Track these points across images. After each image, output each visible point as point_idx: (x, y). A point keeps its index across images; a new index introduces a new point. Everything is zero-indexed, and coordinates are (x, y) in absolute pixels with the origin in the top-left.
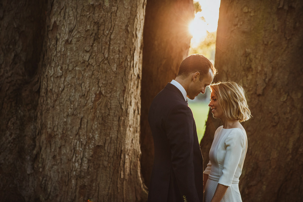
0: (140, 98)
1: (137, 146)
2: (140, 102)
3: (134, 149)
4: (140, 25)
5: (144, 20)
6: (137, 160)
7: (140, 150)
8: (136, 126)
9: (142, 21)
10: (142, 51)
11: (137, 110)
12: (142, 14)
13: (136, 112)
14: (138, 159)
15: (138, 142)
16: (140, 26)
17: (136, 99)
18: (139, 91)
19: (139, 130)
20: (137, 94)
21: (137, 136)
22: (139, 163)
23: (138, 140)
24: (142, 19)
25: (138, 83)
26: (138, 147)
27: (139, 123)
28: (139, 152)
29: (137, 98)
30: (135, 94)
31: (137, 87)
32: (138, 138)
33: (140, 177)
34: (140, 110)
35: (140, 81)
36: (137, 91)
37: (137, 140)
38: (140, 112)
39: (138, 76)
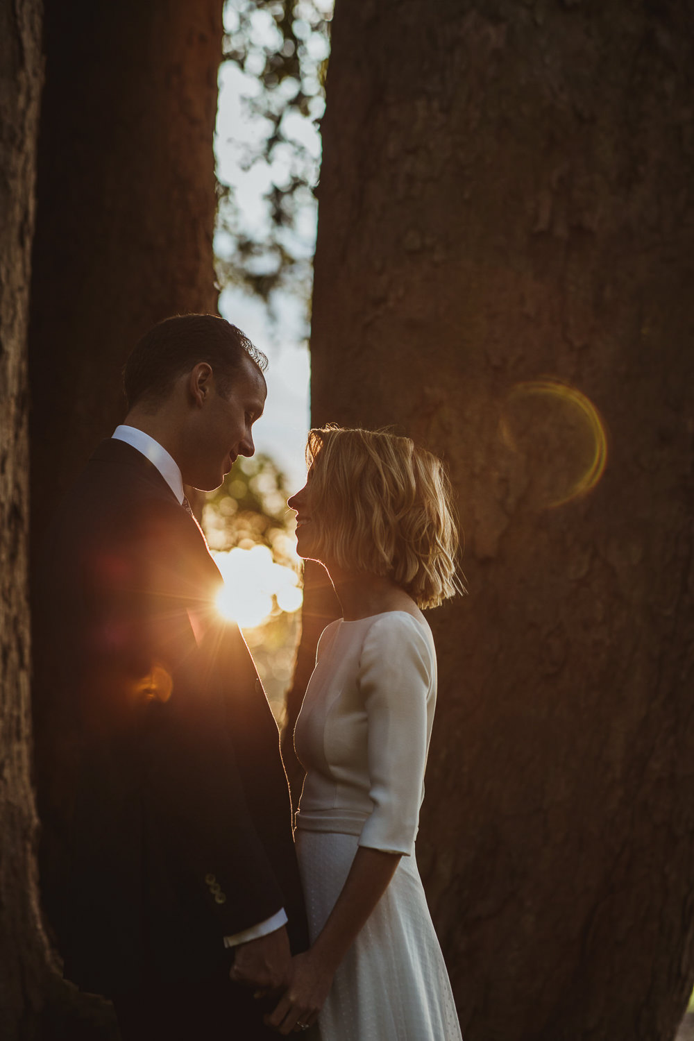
0: (24, 604)
1: (22, 792)
2: (28, 621)
3: (9, 803)
4: (14, 307)
5: (26, 294)
6: (25, 850)
7: (34, 812)
8: (15, 713)
9: (18, 296)
10: (25, 419)
11: (14, 645)
12: (19, 266)
13: (14, 655)
14: (29, 846)
15: (26, 778)
16: (11, 312)
17: (10, 606)
18: (21, 577)
19: (26, 730)
20: (12, 585)
21: (19, 754)
22: (32, 862)
23: (26, 771)
24: (21, 289)
25: (15, 541)
26: (26, 797)
27: (24, 705)
28: (30, 818)
29: (13, 599)
30: (7, 585)
31: (13, 557)
32: (26, 762)
33: (38, 919)
34: (27, 652)
35: (22, 537)
36: (11, 572)
37: (20, 769)
38: (27, 660)
39: (15, 511)
